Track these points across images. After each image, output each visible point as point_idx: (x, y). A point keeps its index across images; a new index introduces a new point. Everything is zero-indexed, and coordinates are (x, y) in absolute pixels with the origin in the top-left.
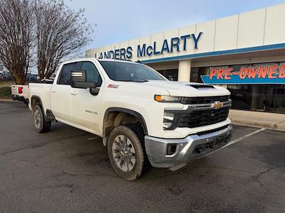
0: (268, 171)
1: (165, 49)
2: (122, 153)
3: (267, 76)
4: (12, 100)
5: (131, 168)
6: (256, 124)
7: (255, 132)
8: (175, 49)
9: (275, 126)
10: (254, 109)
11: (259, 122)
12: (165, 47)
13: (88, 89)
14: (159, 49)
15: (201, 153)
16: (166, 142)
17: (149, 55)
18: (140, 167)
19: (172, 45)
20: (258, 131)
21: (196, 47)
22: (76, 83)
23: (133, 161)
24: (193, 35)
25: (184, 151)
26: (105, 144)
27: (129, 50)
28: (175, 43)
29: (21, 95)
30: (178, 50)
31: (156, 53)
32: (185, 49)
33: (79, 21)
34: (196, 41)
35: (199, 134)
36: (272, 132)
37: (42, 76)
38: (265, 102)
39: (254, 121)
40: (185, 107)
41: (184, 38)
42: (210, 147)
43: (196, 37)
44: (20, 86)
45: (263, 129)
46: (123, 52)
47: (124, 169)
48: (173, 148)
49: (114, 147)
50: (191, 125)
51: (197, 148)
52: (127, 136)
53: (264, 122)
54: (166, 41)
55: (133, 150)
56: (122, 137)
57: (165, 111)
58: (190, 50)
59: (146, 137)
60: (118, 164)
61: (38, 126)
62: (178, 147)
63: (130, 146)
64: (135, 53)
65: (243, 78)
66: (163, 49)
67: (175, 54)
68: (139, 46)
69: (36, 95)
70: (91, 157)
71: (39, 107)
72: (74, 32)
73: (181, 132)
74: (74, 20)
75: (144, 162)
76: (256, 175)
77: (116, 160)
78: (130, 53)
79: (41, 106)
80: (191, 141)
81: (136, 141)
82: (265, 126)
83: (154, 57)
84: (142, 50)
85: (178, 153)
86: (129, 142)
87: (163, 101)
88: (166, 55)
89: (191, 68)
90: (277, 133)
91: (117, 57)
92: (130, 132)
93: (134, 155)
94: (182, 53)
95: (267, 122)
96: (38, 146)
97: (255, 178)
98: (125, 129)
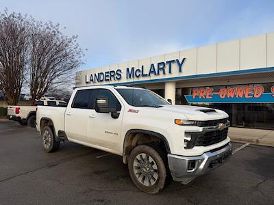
0: (264, 181)
1: (152, 71)
2: (144, 170)
3: (244, 95)
4: (8, 120)
5: (153, 183)
6: (241, 140)
7: (242, 147)
8: (161, 72)
9: (257, 141)
10: (234, 125)
11: (242, 138)
12: (152, 70)
13: (110, 113)
14: (146, 71)
15: (214, 167)
16: (187, 159)
17: (137, 77)
18: (163, 181)
19: (159, 69)
20: (244, 146)
21: (180, 71)
22: (101, 109)
23: (156, 176)
24: (178, 61)
25: (202, 166)
26: (124, 162)
27: (119, 72)
28: (161, 67)
29: (17, 115)
30: (164, 73)
31: (144, 75)
32: (170, 72)
33: (72, 46)
34: (180, 66)
35: (212, 151)
36: (255, 146)
37: (34, 95)
38: (244, 119)
39: (238, 137)
40: (201, 129)
41: (170, 63)
42: (219, 162)
43: (180, 62)
44: (17, 107)
45: (247, 144)
46: (112, 74)
47: (146, 183)
48: (192, 164)
49: (136, 164)
50: (205, 144)
51: (211, 164)
52: (148, 155)
53: (247, 138)
54: (153, 65)
55: (155, 167)
56: (144, 156)
57: (186, 133)
58: (175, 74)
59: (169, 155)
60: (140, 180)
61: (48, 146)
62: (197, 163)
63: (152, 163)
64: (124, 74)
65: (223, 97)
66: (150, 72)
67: (161, 76)
68: (128, 69)
69: (46, 116)
70: (107, 174)
71: (49, 128)
72: (66, 55)
73: (198, 150)
74: (66, 45)
75: (166, 177)
76: (255, 185)
77: (137, 176)
78: (120, 75)
79: (52, 127)
80: (206, 157)
81: (159, 158)
82: (248, 141)
83: (142, 79)
84: (131, 73)
85: (197, 168)
86: (151, 160)
87: (183, 125)
88: (153, 77)
89: (176, 89)
90: (260, 147)
91: (107, 78)
92: (152, 151)
93: (155, 171)
94: (168, 76)
95: (250, 138)
96: (53, 166)
97: (256, 188)
98: (147, 148)
